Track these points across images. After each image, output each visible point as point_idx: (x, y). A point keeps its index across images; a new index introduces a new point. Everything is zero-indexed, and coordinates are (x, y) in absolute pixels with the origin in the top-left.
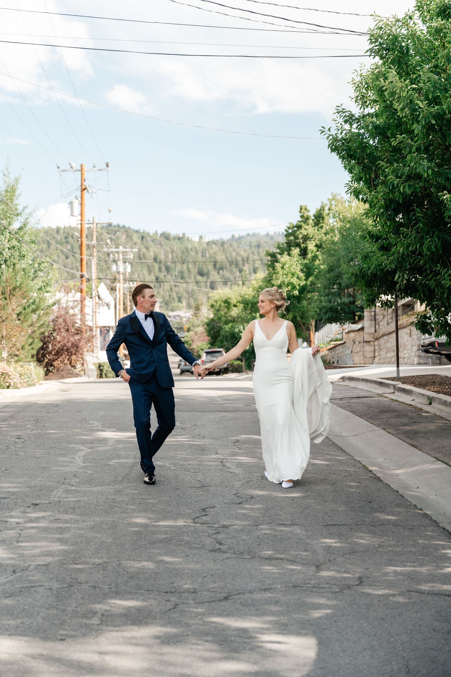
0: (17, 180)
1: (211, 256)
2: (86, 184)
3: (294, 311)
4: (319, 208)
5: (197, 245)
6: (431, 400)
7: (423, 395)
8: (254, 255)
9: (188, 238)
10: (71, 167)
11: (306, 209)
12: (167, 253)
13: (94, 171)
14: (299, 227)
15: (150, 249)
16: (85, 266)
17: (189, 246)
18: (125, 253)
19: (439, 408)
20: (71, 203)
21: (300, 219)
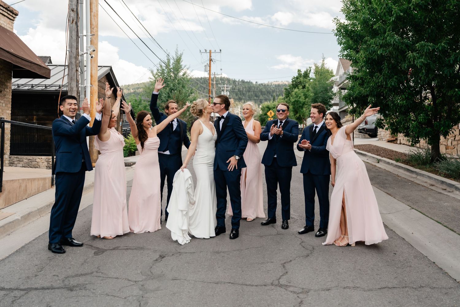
1: (260, 89)
2: (212, 58)
3: (300, 113)
4: (306, 71)
5: (255, 85)
6: (379, 160)
7: (373, 157)
8: (277, 89)
9: (251, 82)
10: (206, 51)
11: (300, 71)
12: (243, 88)
13: (215, 53)
14: (297, 78)
15: (237, 86)
16: (211, 92)
17: (252, 86)
18: (227, 87)
19: (384, 165)
20: (205, 66)
21: (298, 75)
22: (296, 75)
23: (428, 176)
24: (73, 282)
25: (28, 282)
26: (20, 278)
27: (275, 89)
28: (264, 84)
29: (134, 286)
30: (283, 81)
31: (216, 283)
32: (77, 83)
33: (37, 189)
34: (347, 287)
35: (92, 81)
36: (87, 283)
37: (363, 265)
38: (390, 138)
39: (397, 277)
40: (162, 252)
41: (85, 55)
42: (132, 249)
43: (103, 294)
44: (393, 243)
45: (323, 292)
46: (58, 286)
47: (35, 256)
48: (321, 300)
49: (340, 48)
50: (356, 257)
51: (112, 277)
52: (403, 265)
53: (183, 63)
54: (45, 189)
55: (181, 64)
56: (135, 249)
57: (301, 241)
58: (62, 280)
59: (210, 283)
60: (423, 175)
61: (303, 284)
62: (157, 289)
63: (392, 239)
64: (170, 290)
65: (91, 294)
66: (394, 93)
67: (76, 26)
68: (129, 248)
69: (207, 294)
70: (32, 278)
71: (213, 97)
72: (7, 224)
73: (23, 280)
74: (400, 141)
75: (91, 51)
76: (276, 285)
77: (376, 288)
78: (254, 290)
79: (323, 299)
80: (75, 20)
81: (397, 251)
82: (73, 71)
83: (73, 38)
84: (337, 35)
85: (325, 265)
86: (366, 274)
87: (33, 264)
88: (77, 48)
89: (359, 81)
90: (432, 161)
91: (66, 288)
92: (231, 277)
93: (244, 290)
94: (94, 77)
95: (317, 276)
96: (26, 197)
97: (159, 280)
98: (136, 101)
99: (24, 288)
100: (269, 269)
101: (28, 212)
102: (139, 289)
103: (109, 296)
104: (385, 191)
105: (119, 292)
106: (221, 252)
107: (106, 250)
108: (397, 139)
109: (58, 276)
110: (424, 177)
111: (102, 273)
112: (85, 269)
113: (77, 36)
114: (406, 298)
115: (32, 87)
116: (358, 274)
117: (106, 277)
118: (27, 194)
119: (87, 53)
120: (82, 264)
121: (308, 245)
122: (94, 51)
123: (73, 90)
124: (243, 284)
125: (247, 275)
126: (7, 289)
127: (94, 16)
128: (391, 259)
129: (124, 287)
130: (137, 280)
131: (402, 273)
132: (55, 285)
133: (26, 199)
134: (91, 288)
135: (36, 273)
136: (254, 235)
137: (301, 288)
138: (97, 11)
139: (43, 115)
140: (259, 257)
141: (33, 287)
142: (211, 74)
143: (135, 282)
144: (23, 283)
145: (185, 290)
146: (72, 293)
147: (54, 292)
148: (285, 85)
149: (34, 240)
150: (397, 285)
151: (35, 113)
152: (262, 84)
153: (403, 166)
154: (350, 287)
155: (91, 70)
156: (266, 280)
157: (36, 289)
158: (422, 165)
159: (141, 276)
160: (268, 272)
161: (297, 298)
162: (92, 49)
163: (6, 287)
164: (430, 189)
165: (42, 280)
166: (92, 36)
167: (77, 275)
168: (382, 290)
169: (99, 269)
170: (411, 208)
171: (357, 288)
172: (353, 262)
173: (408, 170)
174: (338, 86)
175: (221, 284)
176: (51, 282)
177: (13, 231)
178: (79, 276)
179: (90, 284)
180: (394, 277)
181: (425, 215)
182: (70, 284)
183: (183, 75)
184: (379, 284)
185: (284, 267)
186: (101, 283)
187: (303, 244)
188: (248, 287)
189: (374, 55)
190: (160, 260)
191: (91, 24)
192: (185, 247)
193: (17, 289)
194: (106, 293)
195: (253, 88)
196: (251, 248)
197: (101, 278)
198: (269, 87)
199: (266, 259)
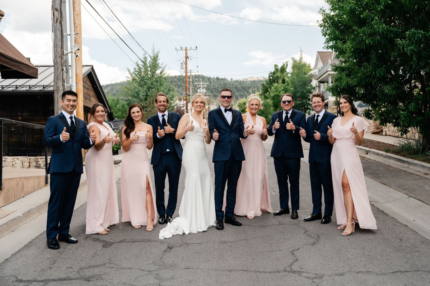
0: (158, 53)
1: (235, 86)
2: (188, 55)
4: (282, 65)
5: (230, 82)
6: (367, 152)
7: (361, 149)
10: (182, 49)
11: (277, 66)
12: (218, 85)
13: (191, 50)
14: (274, 73)
15: (212, 84)
16: (188, 90)
17: (227, 82)
18: (203, 84)
19: (373, 156)
20: (182, 63)
21: (274, 70)
22: (273, 70)
23: (422, 165)
24: (88, 273)
25: (44, 274)
26: (35, 271)
27: (250, 85)
28: (239, 81)
29: (148, 275)
30: (259, 77)
31: (229, 271)
32: (63, 82)
33: (33, 187)
34: (360, 272)
35: (77, 80)
36: (102, 273)
37: (371, 251)
38: (375, 130)
39: (408, 262)
40: (169, 243)
41: (70, 55)
42: (140, 242)
43: (120, 283)
44: (396, 230)
45: (337, 277)
46: (74, 277)
47: (45, 250)
48: (337, 284)
49: (324, 39)
50: (363, 244)
51: (125, 267)
52: (412, 251)
53: (160, 62)
54: (40, 188)
55: (158, 62)
56: (142, 241)
57: (305, 230)
58: (77, 272)
59: (224, 271)
60: (416, 165)
61: (315, 270)
62: (172, 278)
63: (395, 226)
64: (185, 279)
65: (109, 284)
66: (384, 83)
67: (60, 25)
68: (135, 240)
69: (223, 281)
70: (47, 271)
71: (190, 94)
72: (10, 221)
73: (38, 272)
74: (386, 132)
75: (75, 49)
76: (289, 272)
77: (388, 272)
78: (269, 276)
79: (338, 283)
80: (59, 20)
81: (402, 238)
82: (59, 70)
83: (58, 37)
84: (321, 26)
85: (334, 252)
86: (376, 260)
87: (45, 257)
88: (62, 48)
89: (345, 72)
90: (424, 150)
91: (83, 278)
92: (243, 265)
93: (258, 277)
94: (79, 76)
95: (327, 262)
96: (23, 195)
97: (172, 269)
98: (113, 100)
99: (41, 279)
100: (279, 257)
101: (29, 210)
102: (154, 278)
103: (127, 285)
104: (379, 180)
105: (136, 281)
106: (227, 242)
107: (114, 243)
108: (382, 131)
109: (72, 268)
110: (417, 166)
111: (114, 264)
112: (97, 261)
113: (62, 35)
114: (420, 281)
115: (17, 88)
116: (368, 260)
117: (119, 267)
118: (24, 193)
119: (72, 52)
120: (93, 256)
121: (312, 233)
122: (79, 50)
123: (60, 89)
124: (256, 271)
125: (258, 262)
126: (25, 281)
127: (77, 15)
128: (398, 245)
129: (140, 276)
130: (151, 269)
131: (412, 257)
132: (71, 276)
133: (24, 197)
134: (107, 278)
135: (50, 266)
136: (256, 225)
137: (315, 274)
138: (80, 10)
139: (28, 116)
140: (266, 246)
141: (50, 278)
142: (188, 71)
143: (149, 271)
144: (39, 275)
145: (201, 278)
146: (90, 283)
147: (71, 283)
148: (261, 81)
149: (40, 235)
150: (409, 268)
151: (19, 114)
152: (237, 81)
153: (393, 157)
154: (363, 272)
155: (76, 69)
156: (278, 267)
157: (54, 280)
158: (413, 155)
159: (154, 266)
160: (279, 259)
161: (313, 283)
162: (77, 48)
163: (24, 279)
164: (425, 177)
165: (57, 272)
166: (76, 35)
167: (90, 267)
168: (395, 274)
169: (111, 260)
170: (409, 196)
171: (369, 272)
172: (361, 248)
173: (399, 160)
174: (317, 79)
175: (234, 271)
176: (67, 273)
177: (16, 227)
178: (93, 268)
179: (105, 274)
180: (405, 262)
181: (424, 202)
182: (85, 275)
183: (161, 73)
184: (391, 268)
185: (293, 254)
186: (116, 274)
187: (308, 233)
188: (262, 273)
189: (362, 45)
190: (169, 251)
191: (74, 23)
192: (191, 238)
193: (35, 281)
194: (123, 282)
195: (229, 85)
196: (256, 238)
197: (114, 269)
198: (244, 84)
199: (274, 248)
